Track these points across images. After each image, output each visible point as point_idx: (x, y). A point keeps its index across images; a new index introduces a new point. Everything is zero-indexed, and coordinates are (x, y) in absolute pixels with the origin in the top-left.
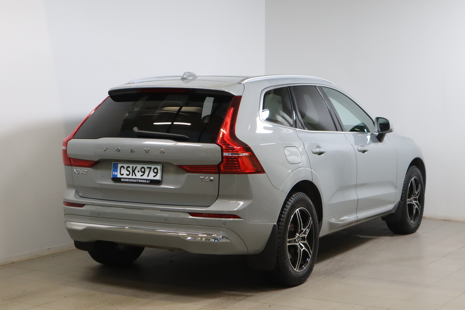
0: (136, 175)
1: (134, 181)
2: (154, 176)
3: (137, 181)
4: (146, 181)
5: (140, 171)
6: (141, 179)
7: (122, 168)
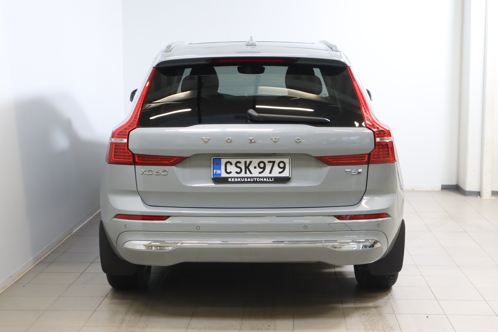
0: (251, 173)
1: (249, 180)
2: (280, 173)
3: (254, 180)
4: (269, 179)
5: (257, 167)
6: (260, 178)
7: (228, 165)
